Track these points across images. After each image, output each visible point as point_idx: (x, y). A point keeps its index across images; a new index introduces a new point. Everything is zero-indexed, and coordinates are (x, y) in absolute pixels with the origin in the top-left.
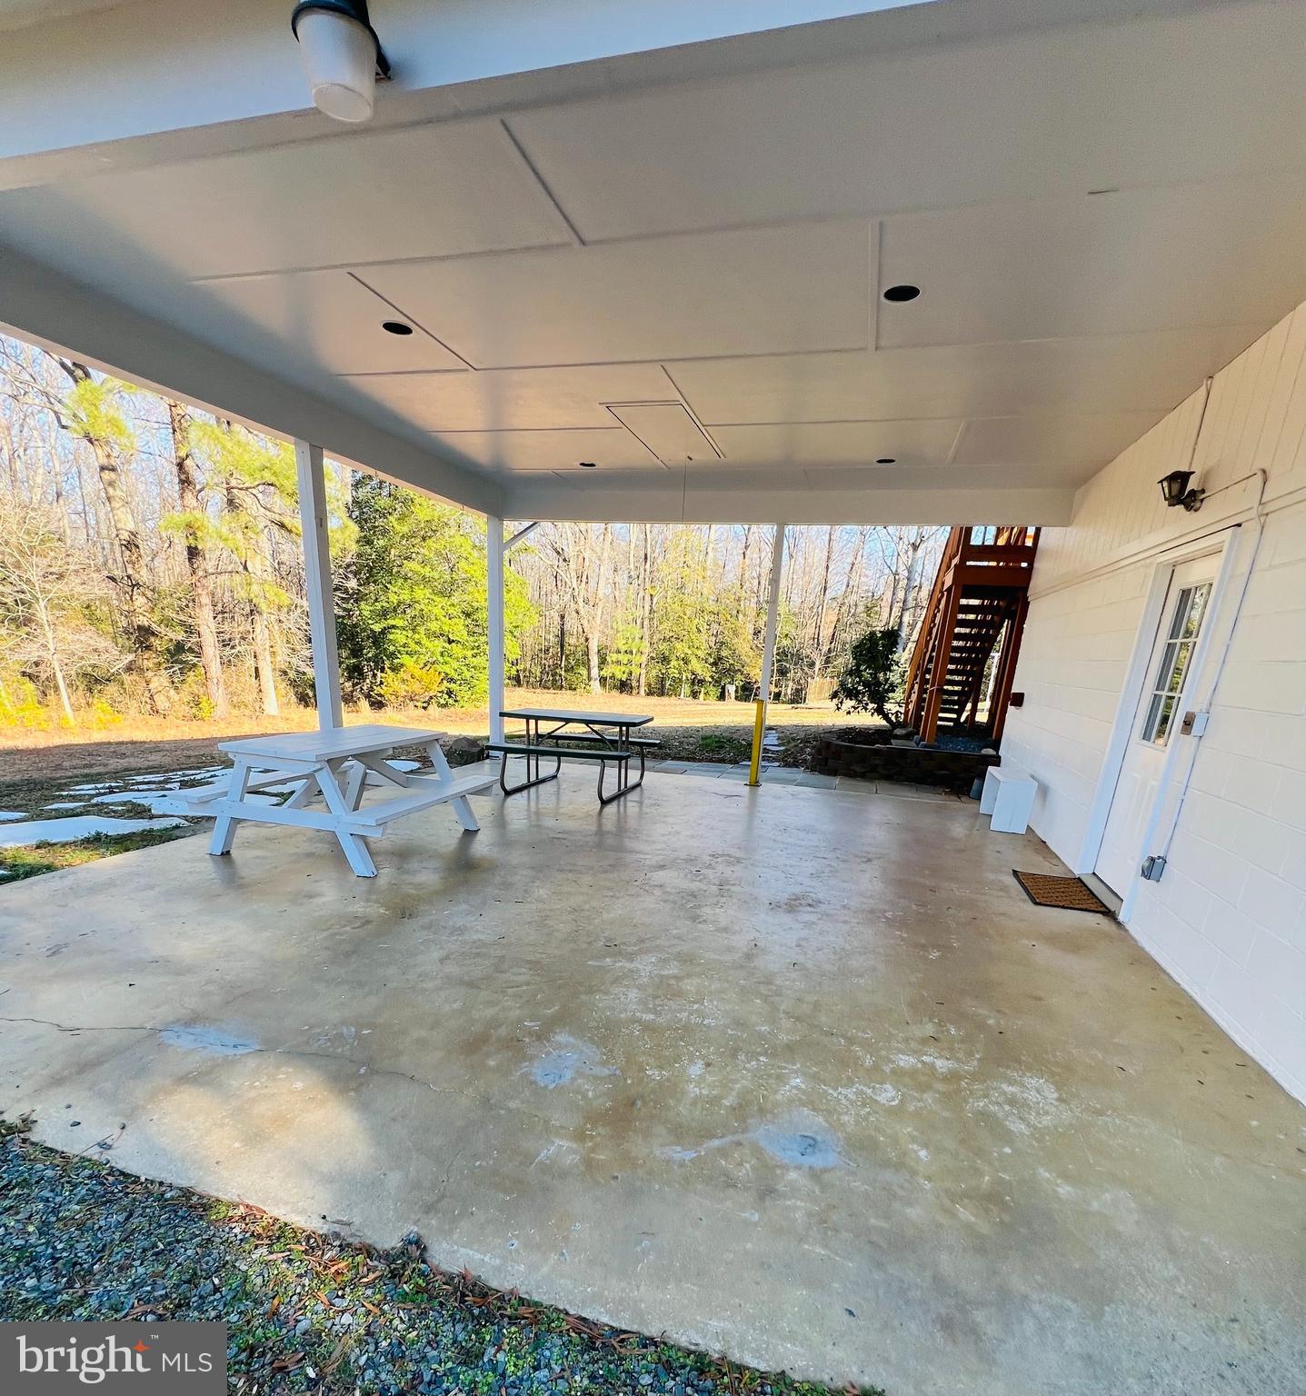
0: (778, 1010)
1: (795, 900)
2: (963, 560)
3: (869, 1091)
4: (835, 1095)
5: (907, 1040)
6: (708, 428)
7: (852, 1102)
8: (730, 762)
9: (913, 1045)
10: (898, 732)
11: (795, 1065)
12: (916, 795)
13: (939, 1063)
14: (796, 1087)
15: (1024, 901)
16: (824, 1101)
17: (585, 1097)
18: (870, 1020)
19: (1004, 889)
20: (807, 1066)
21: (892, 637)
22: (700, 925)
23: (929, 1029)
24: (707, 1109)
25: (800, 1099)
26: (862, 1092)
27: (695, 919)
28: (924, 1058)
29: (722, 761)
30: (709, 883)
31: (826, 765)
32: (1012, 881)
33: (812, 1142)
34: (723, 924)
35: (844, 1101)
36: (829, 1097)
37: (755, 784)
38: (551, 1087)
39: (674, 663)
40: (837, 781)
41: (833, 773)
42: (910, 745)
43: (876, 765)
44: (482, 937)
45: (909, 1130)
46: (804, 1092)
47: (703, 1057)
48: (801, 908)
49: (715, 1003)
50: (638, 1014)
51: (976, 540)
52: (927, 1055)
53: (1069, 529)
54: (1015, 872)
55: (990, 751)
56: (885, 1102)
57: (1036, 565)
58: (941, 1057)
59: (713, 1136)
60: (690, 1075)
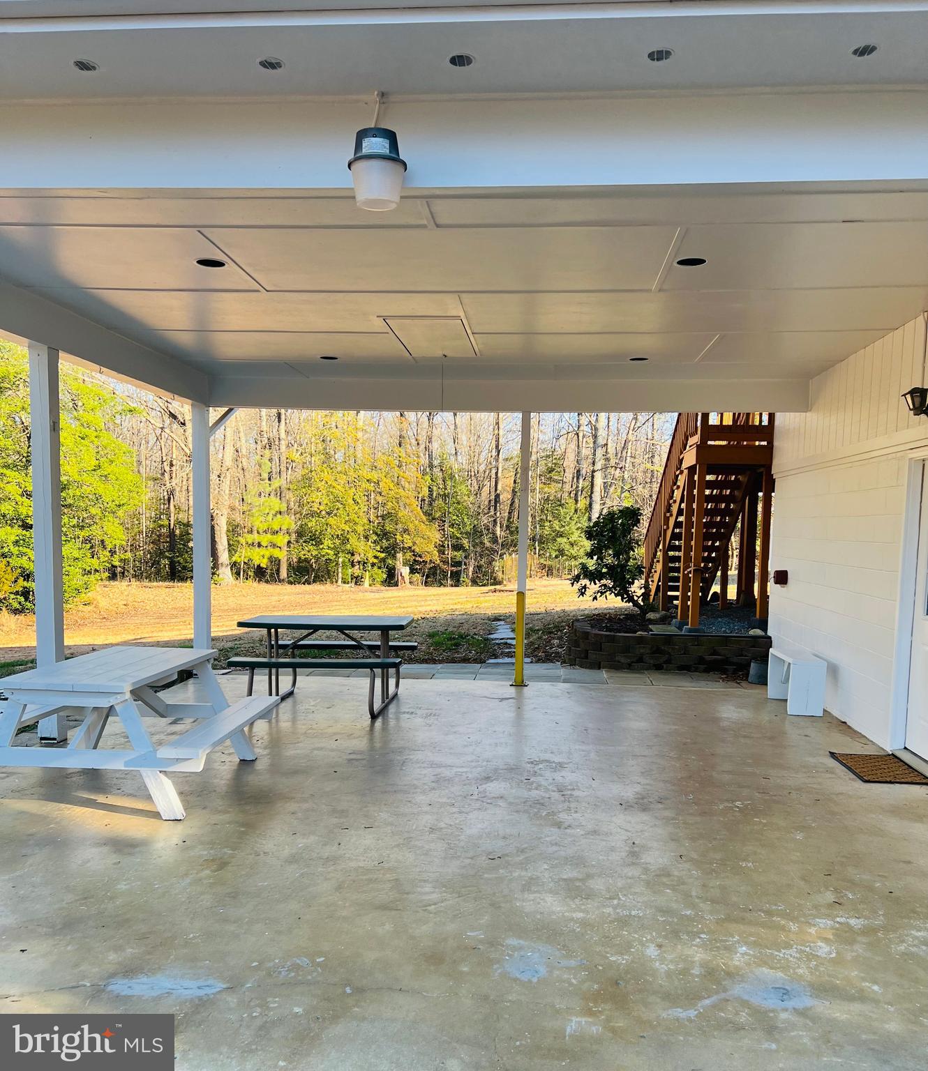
0: (691, 896)
1: (643, 799)
2: (704, 439)
3: (808, 949)
4: (782, 955)
5: (816, 907)
6: (476, 335)
7: (798, 959)
8: (475, 661)
9: (823, 910)
10: (651, 616)
11: (734, 937)
12: (693, 684)
13: (852, 922)
14: (746, 954)
15: (853, 780)
16: (776, 961)
17: (571, 984)
18: (774, 894)
19: (830, 771)
20: (745, 937)
21: (632, 515)
22: (567, 830)
23: (830, 897)
24: (682, 979)
25: (755, 962)
26: (802, 952)
27: (559, 825)
28: (838, 919)
29: (465, 660)
30: (547, 790)
31: (586, 657)
32: (832, 763)
33: (785, 992)
34: (590, 827)
35: (791, 959)
36: (778, 958)
37: (520, 684)
38: (535, 980)
39: (327, 542)
40: (604, 674)
41: (597, 666)
42: (671, 629)
43: (642, 654)
44: (361, 864)
45: (856, 973)
46: (754, 956)
47: (652, 941)
48: (652, 806)
49: (631, 897)
50: (566, 914)
51: (714, 420)
52: (839, 917)
53: (808, 414)
54: (832, 755)
55: (758, 632)
56: (825, 956)
57: (776, 443)
58: (852, 917)
59: (701, 998)
60: (650, 956)
